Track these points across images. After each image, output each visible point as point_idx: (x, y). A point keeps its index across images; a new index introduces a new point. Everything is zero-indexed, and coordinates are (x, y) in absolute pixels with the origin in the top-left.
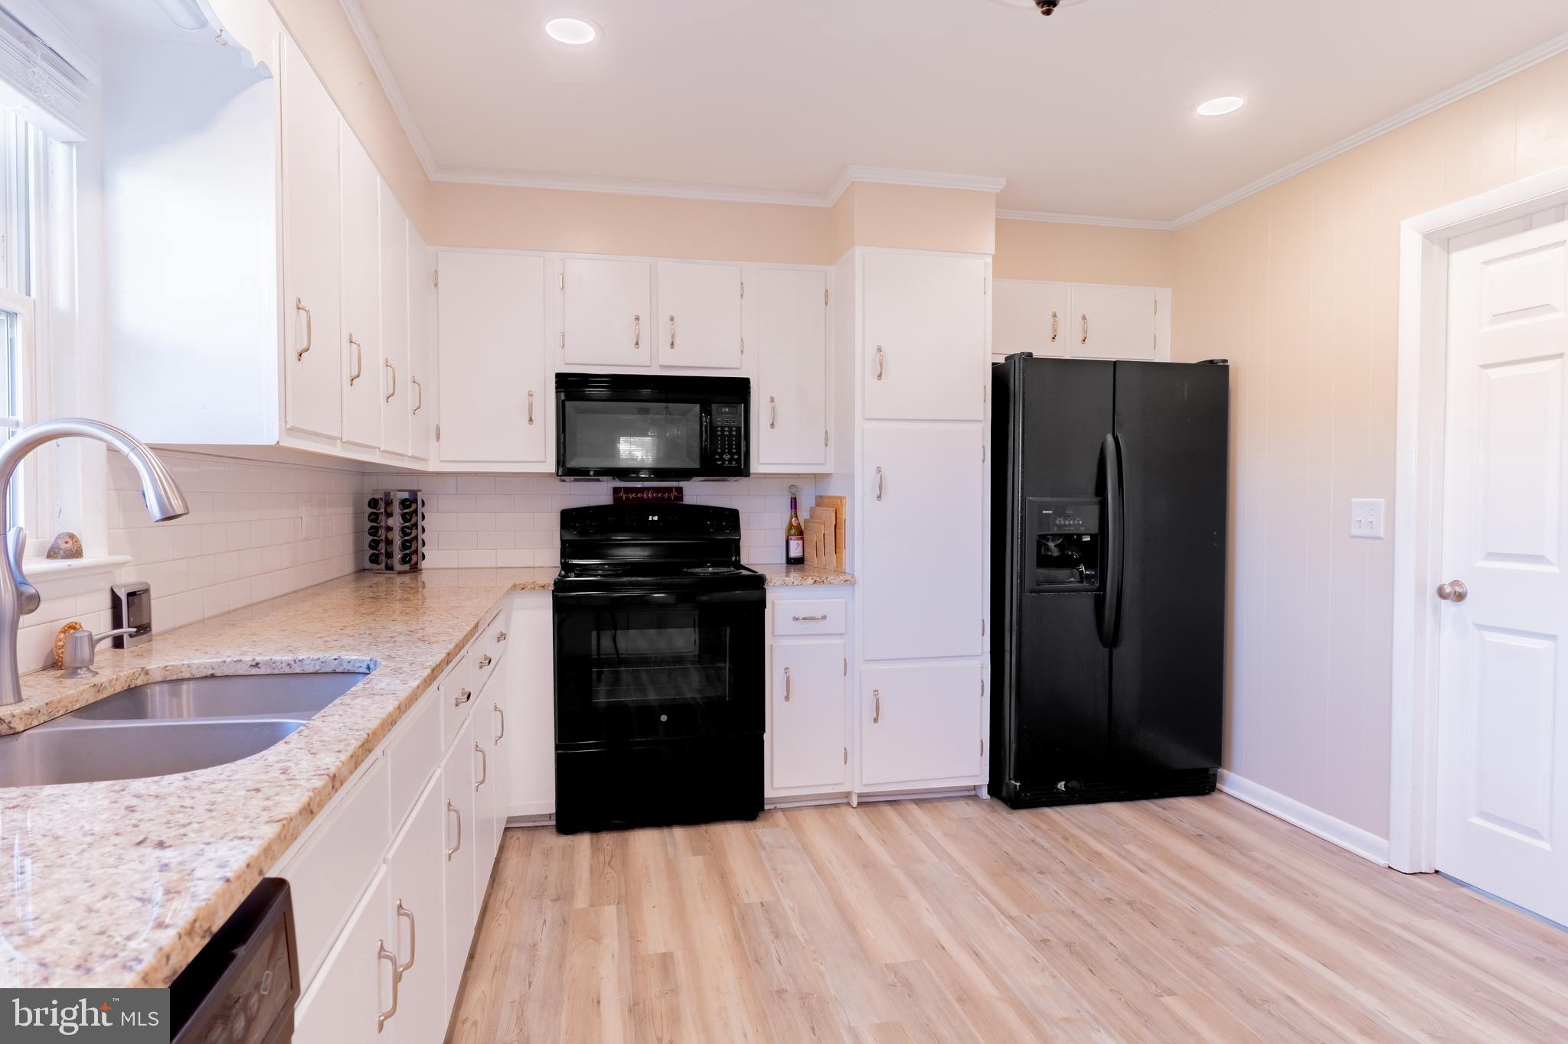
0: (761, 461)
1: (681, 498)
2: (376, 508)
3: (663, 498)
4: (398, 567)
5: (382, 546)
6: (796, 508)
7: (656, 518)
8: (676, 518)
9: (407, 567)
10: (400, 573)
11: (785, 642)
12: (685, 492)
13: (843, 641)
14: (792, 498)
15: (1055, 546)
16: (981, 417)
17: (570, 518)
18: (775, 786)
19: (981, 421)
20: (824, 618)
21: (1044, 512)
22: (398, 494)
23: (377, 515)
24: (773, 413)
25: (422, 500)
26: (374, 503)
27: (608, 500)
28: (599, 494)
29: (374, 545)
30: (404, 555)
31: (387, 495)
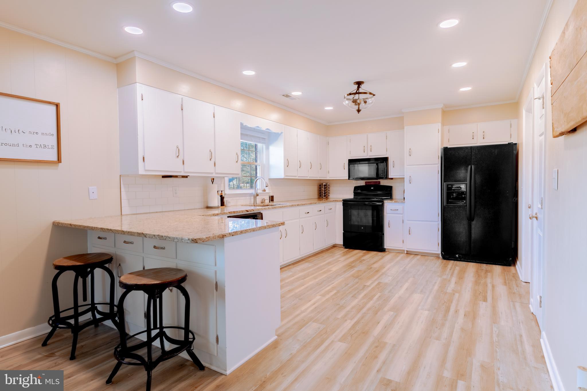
0: (391, 175)
1: (380, 184)
2: (320, 186)
3: (375, 184)
4: (324, 197)
5: (321, 193)
7: (373, 188)
9: (325, 197)
10: (324, 198)
11: (388, 215)
12: (381, 182)
13: (402, 216)
17: (356, 188)
18: (387, 246)
19: (438, 164)
20: (398, 210)
21: (449, 186)
22: (324, 184)
23: (320, 188)
24: (394, 164)
25: (329, 185)
26: (320, 185)
27: (364, 184)
28: (362, 183)
29: (320, 193)
30: (324, 195)
31: (322, 184)
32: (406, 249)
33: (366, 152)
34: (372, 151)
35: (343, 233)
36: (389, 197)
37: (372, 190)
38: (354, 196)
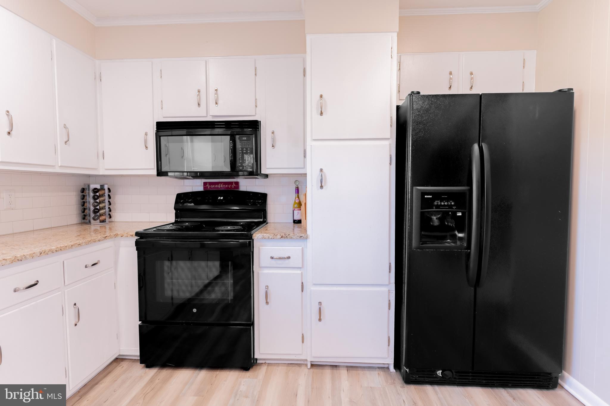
0: (267, 167)
2: (82, 193)
4: (94, 221)
6: (298, 193)
7: (222, 198)
8: (232, 198)
11: (266, 271)
12: (241, 184)
13: (301, 272)
14: (296, 188)
15: (437, 219)
16: (389, 136)
17: (181, 198)
18: (261, 352)
19: (389, 139)
20: (289, 258)
21: (426, 196)
22: (92, 186)
23: (83, 197)
24: (274, 140)
25: (109, 189)
26: (83, 190)
27: (201, 189)
28: (197, 186)
29: (84, 210)
30: (95, 216)
31: (89, 186)
32: (309, 359)
33: (203, 104)
34: (220, 102)
35: (140, 326)
36: (261, 219)
37: (221, 203)
38: (177, 216)
